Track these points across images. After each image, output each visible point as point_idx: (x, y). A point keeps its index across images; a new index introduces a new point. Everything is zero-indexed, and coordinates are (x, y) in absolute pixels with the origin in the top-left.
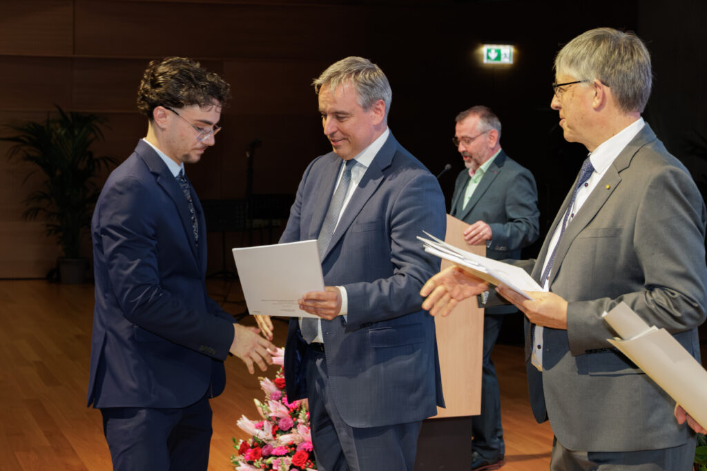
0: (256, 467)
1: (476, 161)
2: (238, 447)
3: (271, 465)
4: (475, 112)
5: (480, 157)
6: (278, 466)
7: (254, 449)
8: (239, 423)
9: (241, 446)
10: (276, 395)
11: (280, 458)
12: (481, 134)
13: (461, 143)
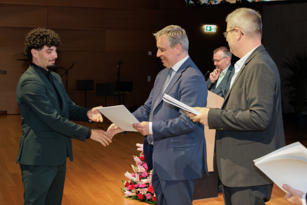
0: (132, 192)
1: (221, 68)
2: (125, 184)
3: (139, 192)
4: (221, 49)
5: (222, 67)
6: (142, 192)
7: (132, 185)
8: (125, 174)
9: (126, 184)
10: (140, 163)
11: (143, 189)
12: (223, 58)
13: (215, 62)
